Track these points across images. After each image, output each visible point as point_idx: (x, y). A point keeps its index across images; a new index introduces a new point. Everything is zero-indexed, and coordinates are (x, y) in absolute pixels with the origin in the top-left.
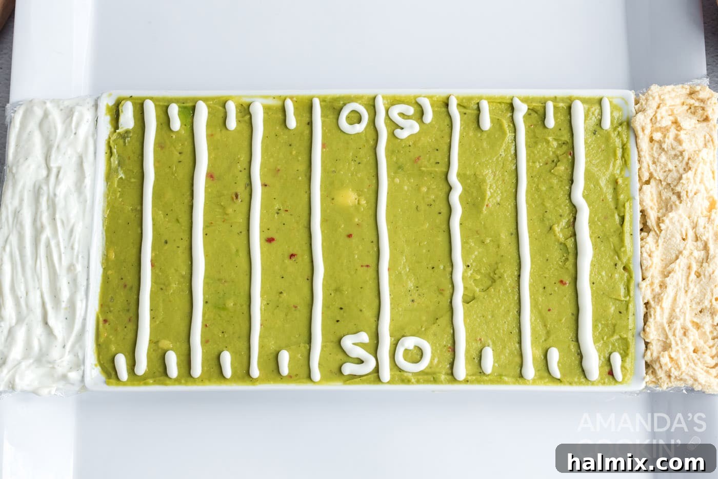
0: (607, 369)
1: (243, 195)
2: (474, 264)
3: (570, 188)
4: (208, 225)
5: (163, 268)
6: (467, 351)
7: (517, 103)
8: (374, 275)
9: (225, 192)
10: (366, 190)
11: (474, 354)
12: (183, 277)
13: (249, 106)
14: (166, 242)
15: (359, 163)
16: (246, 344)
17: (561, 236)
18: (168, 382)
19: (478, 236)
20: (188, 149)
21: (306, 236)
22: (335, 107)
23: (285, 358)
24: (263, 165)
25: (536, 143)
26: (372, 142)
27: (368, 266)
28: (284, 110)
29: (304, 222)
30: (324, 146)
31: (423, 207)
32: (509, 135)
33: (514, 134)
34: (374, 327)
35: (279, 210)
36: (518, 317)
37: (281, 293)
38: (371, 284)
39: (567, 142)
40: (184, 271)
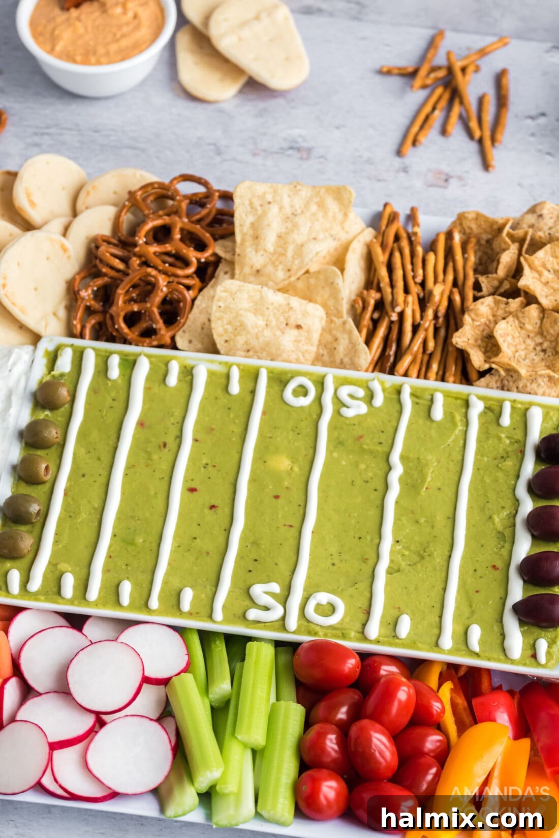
0: (530, 653)
1: (171, 444)
2: (404, 540)
3: (516, 483)
4: (130, 467)
5: (75, 497)
6: (383, 616)
7: (473, 399)
8: (297, 534)
9: (153, 440)
10: (301, 459)
11: (391, 620)
12: (95, 509)
13: (192, 368)
14: (83, 476)
15: (299, 434)
16: (149, 578)
17: (500, 527)
18: (60, 600)
19: (413, 515)
20: (122, 397)
21: (231, 490)
22: (283, 380)
23: (188, 596)
24: (198, 422)
25: (487, 438)
26: (315, 416)
27: (291, 526)
28: (228, 377)
29: (231, 479)
30: (264, 413)
31: (359, 482)
32: (460, 427)
33: (465, 429)
34: (288, 580)
35: (207, 464)
36: (443, 593)
37: (195, 538)
38: (292, 542)
39: (520, 441)
40: (97, 504)
